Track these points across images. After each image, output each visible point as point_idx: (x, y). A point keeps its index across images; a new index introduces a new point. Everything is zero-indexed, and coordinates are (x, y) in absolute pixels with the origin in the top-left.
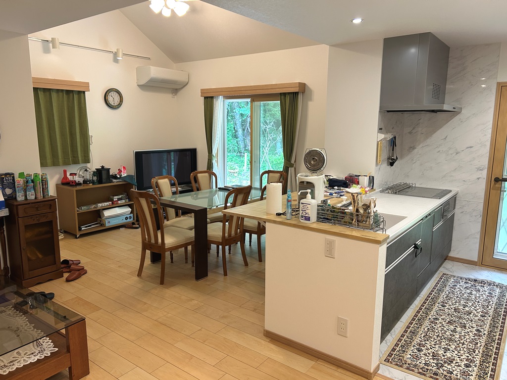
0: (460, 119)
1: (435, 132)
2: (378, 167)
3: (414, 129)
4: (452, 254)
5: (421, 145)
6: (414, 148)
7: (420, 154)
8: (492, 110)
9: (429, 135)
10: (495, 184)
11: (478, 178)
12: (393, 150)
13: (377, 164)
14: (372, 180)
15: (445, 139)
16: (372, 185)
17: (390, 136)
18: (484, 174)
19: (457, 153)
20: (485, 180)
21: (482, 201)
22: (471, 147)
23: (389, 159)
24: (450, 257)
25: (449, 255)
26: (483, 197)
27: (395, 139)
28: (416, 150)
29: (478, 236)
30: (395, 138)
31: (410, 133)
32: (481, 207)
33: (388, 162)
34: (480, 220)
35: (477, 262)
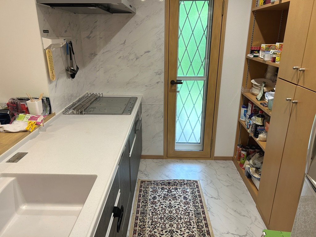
0: (136, 22)
1: (113, 36)
2: (54, 84)
3: (92, 32)
4: (144, 153)
5: (102, 51)
6: (94, 54)
7: (102, 61)
8: (163, 11)
9: (108, 39)
10: (171, 87)
11: (158, 83)
12: (71, 59)
13: (50, 81)
14: (47, 103)
15: (124, 43)
16: (48, 109)
17: (62, 42)
18: (162, 78)
19: (137, 59)
20: (163, 84)
21: (162, 103)
22: (148, 52)
23: (67, 70)
24: (143, 156)
25: (142, 154)
26: (163, 99)
27: (71, 45)
28: (97, 57)
29: (162, 134)
30: (71, 43)
31: (89, 37)
32: (162, 108)
33: (67, 74)
34: (162, 120)
35: (163, 156)
